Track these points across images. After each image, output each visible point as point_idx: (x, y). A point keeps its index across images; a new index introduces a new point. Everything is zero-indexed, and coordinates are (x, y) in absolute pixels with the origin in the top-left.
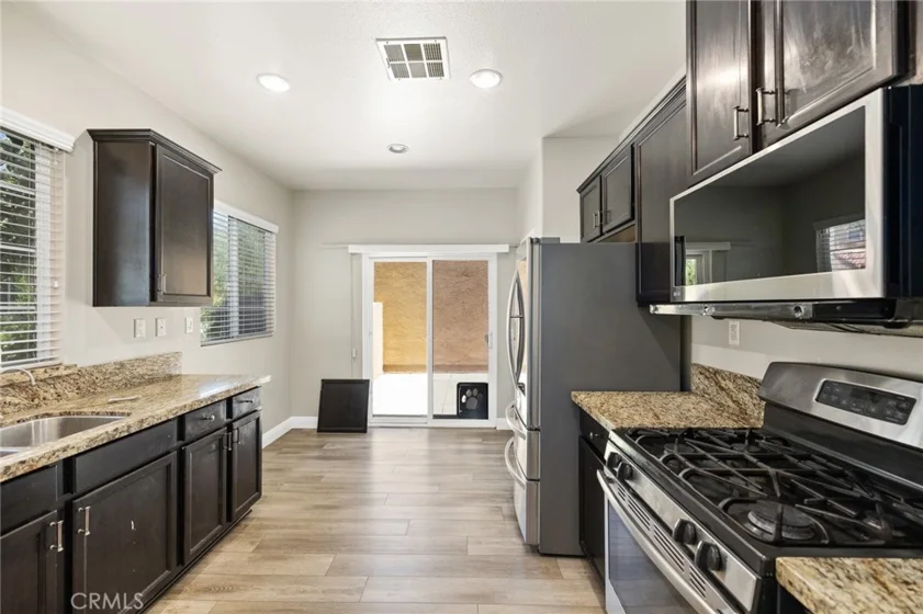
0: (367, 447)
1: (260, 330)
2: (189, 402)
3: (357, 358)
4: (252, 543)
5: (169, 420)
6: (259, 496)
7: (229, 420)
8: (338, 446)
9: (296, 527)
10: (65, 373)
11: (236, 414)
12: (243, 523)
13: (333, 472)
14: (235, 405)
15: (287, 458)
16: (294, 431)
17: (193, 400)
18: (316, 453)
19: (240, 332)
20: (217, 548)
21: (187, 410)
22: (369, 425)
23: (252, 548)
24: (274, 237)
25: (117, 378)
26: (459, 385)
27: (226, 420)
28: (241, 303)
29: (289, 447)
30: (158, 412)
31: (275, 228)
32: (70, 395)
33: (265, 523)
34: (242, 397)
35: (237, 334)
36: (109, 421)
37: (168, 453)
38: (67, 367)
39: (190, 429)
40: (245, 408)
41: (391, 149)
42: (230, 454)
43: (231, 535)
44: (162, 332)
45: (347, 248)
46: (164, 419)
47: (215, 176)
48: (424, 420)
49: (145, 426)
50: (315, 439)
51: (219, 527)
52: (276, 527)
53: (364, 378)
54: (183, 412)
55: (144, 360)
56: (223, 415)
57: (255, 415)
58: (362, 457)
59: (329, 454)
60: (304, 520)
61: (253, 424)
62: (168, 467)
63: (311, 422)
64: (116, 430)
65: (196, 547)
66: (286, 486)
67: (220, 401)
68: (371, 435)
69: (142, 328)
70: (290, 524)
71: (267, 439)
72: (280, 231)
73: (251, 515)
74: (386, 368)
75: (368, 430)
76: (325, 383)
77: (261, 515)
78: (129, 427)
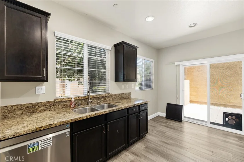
0: (182, 128)
1: (149, 88)
2: (129, 105)
3: (178, 98)
4: (145, 145)
5: (125, 109)
6: (147, 133)
7: (139, 111)
8: (171, 124)
9: (157, 146)
10: (110, 95)
11: (141, 109)
12: (143, 138)
13: (169, 132)
14: (141, 107)
15: (156, 124)
16: (159, 116)
17: (131, 104)
18: (165, 125)
19: (145, 88)
20: (137, 143)
21: (129, 107)
22: (182, 120)
23: (145, 147)
24: (153, 63)
25: (119, 97)
26: (224, 113)
27: (138, 111)
28: (145, 81)
29: (157, 120)
30: (123, 107)
31: (153, 61)
32: (111, 100)
33: (149, 141)
34: (142, 106)
35: (144, 89)
36: (115, 107)
37: (125, 116)
38: (110, 94)
39: (130, 112)
40: (143, 108)
41: (190, 27)
42: (139, 120)
43: (140, 140)
44: (127, 88)
45: (175, 63)
46: (124, 108)
47: (137, 49)
48: (206, 123)
49: (120, 109)
50: (165, 120)
51: (137, 138)
52: (151, 143)
53: (181, 104)
54: (128, 107)
55: (124, 94)
56: (138, 109)
57: (146, 111)
58: (180, 131)
59: (168, 126)
60: (159, 144)
61: (146, 113)
62: (125, 120)
63: (164, 115)
64: (114, 109)
65: (131, 141)
66: (155, 132)
67: (137, 106)
68: (183, 123)
69: (123, 86)
70: (155, 144)
71: (150, 118)
72: (155, 61)
73: (145, 137)
74: (191, 102)
75: (182, 121)
76: (168, 104)
77: (148, 138)
78: (116, 109)
